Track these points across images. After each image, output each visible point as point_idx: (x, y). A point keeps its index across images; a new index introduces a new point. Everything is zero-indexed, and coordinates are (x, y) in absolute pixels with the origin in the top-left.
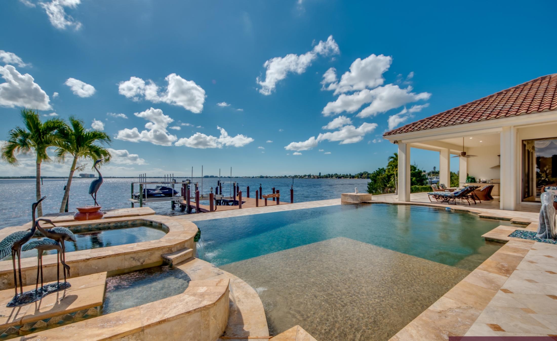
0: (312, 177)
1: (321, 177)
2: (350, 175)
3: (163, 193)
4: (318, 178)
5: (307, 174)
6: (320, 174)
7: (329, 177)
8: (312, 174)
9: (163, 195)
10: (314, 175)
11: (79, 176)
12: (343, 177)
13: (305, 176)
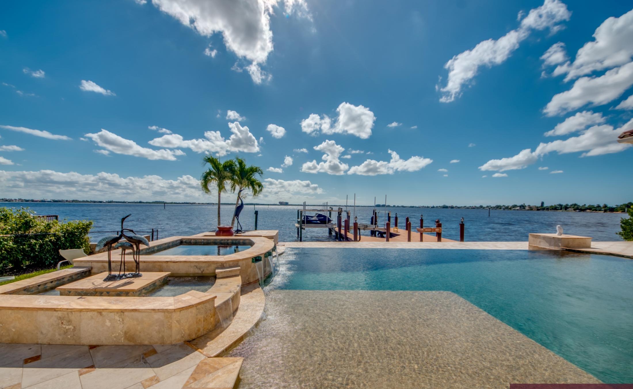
0: (527, 208)
1: (544, 209)
2: (605, 206)
3: (319, 220)
4: (538, 210)
5: (519, 204)
6: (543, 203)
7: (561, 209)
8: (527, 204)
9: (318, 222)
10: (531, 205)
11: (278, 204)
12: (590, 209)
13: (515, 206)
